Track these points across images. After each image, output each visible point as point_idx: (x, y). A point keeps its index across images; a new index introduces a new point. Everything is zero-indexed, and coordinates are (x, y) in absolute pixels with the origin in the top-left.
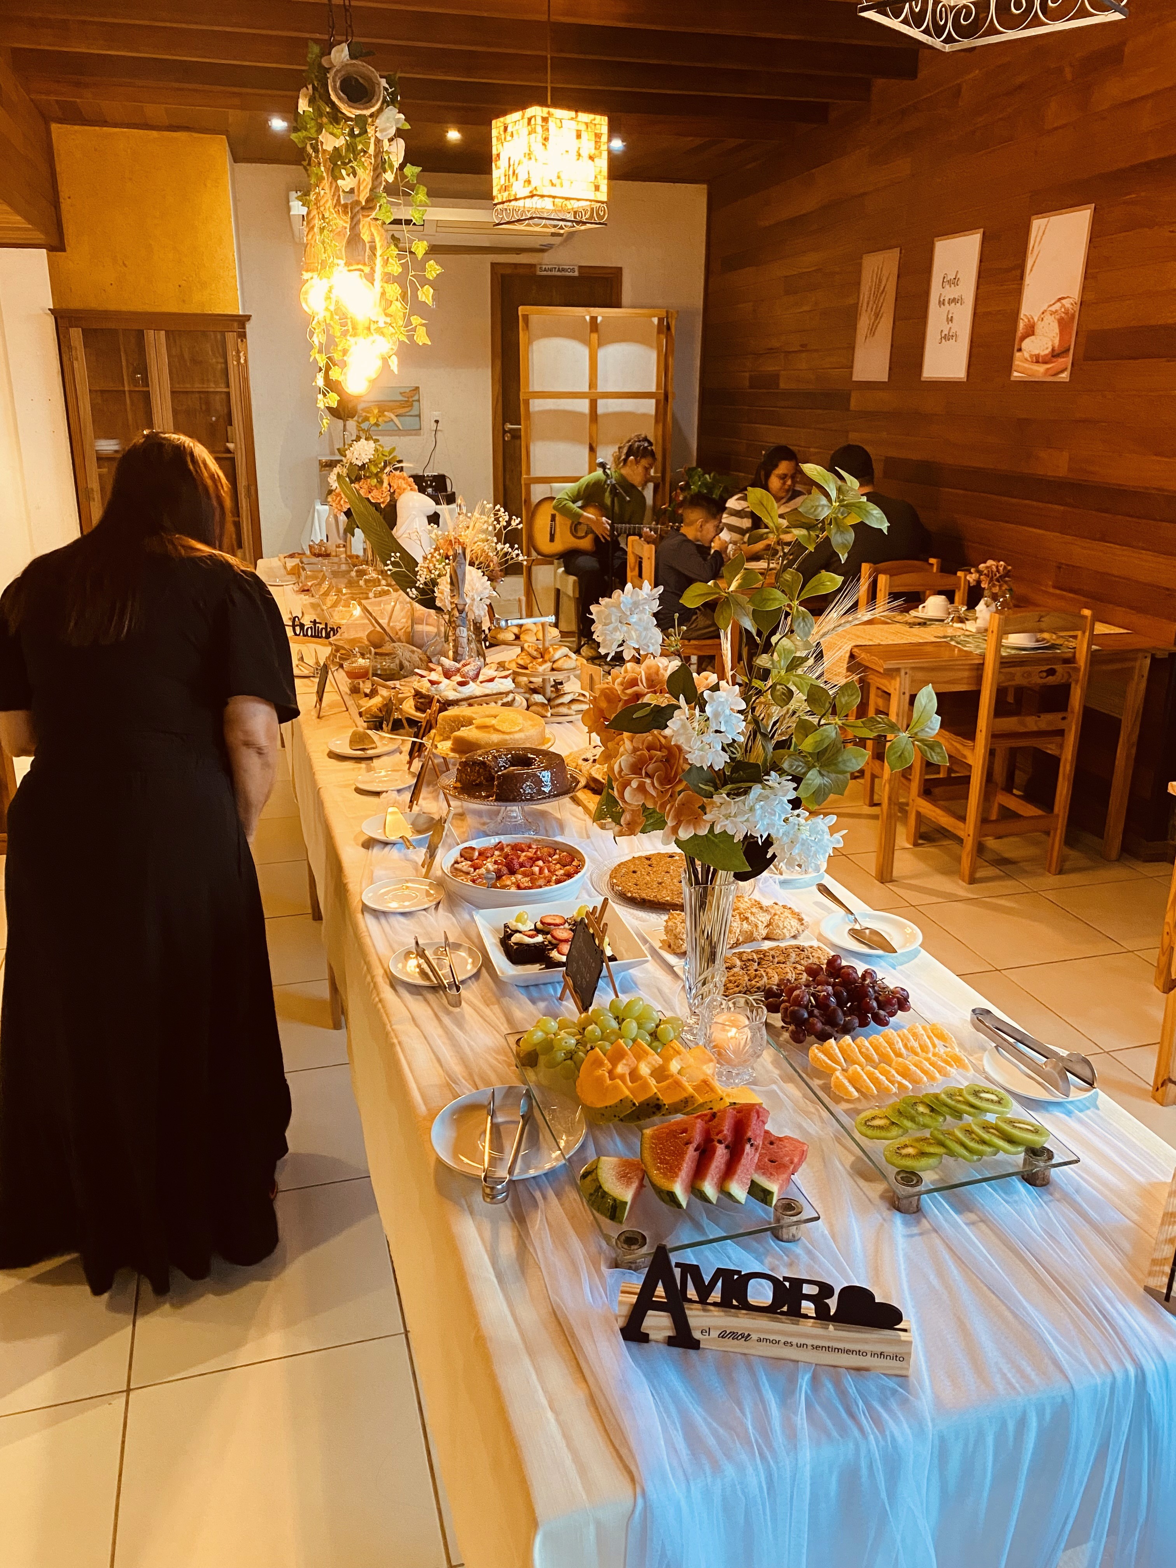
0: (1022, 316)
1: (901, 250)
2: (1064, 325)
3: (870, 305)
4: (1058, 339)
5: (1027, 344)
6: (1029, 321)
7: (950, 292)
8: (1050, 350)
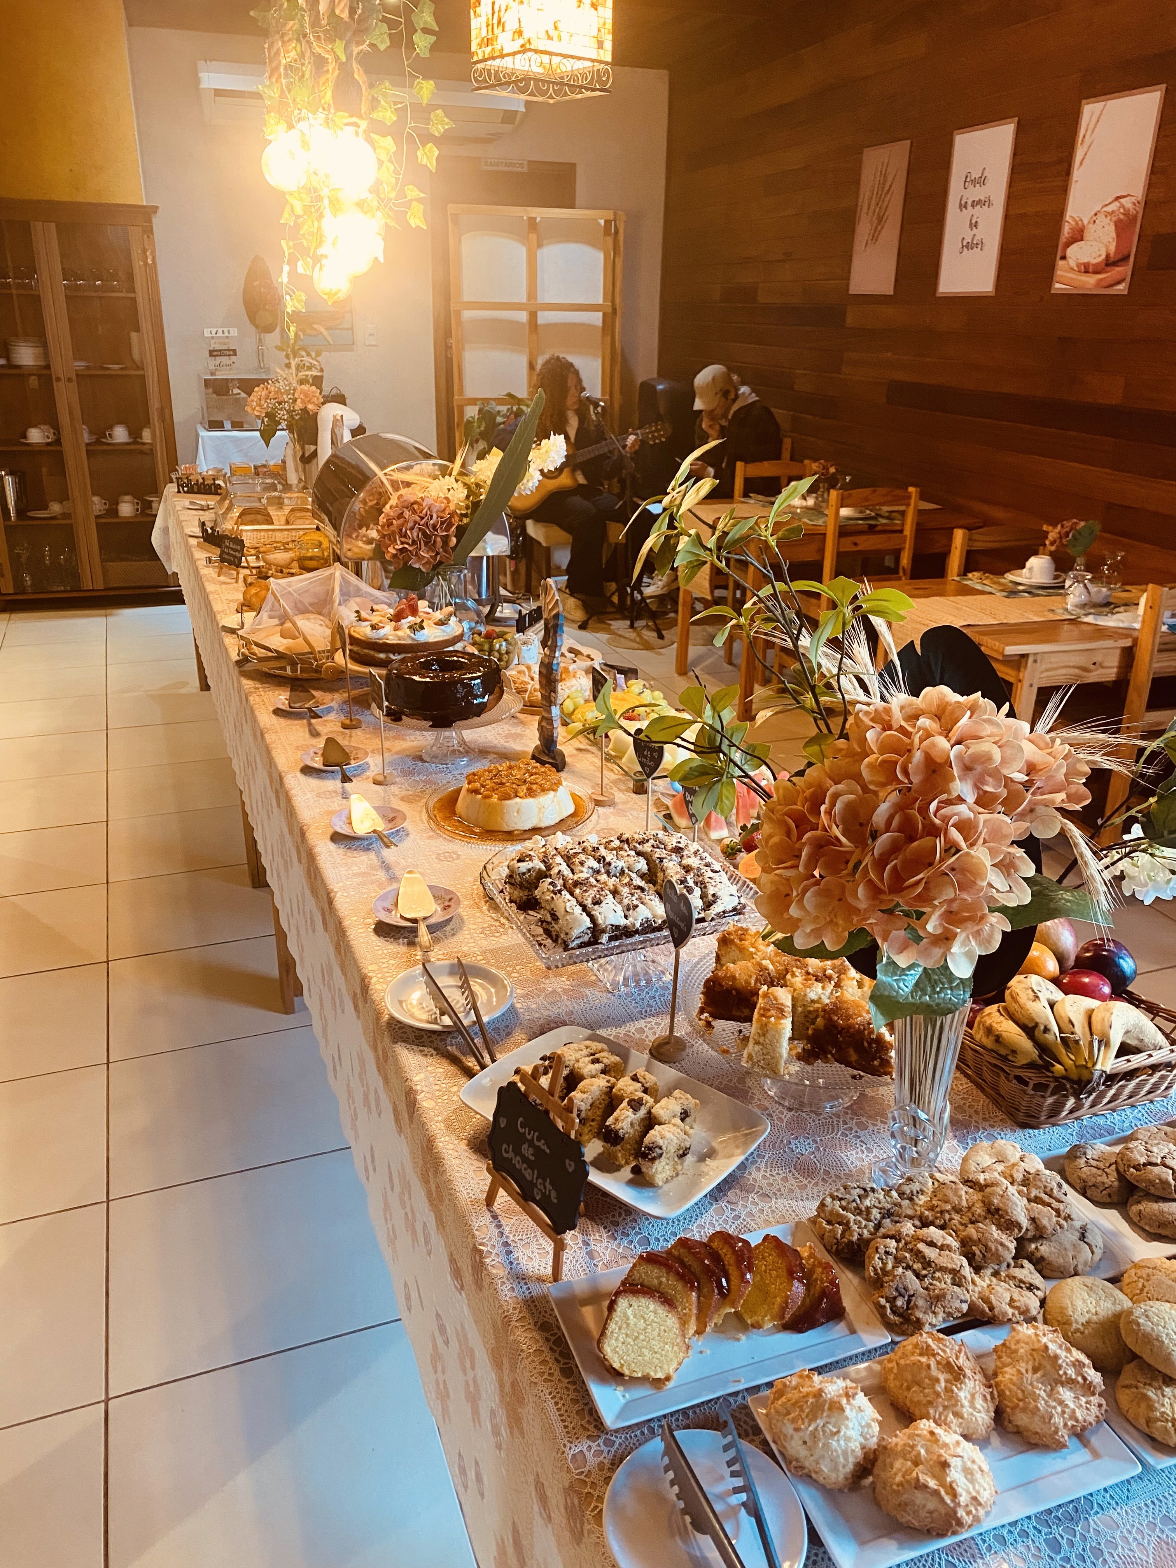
0: (1068, 218)
1: (912, 143)
2: (1122, 227)
3: (872, 207)
4: (1114, 244)
5: (1073, 252)
6: (1077, 224)
7: (975, 193)
8: (1103, 257)
